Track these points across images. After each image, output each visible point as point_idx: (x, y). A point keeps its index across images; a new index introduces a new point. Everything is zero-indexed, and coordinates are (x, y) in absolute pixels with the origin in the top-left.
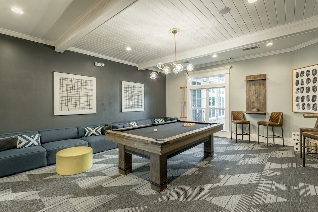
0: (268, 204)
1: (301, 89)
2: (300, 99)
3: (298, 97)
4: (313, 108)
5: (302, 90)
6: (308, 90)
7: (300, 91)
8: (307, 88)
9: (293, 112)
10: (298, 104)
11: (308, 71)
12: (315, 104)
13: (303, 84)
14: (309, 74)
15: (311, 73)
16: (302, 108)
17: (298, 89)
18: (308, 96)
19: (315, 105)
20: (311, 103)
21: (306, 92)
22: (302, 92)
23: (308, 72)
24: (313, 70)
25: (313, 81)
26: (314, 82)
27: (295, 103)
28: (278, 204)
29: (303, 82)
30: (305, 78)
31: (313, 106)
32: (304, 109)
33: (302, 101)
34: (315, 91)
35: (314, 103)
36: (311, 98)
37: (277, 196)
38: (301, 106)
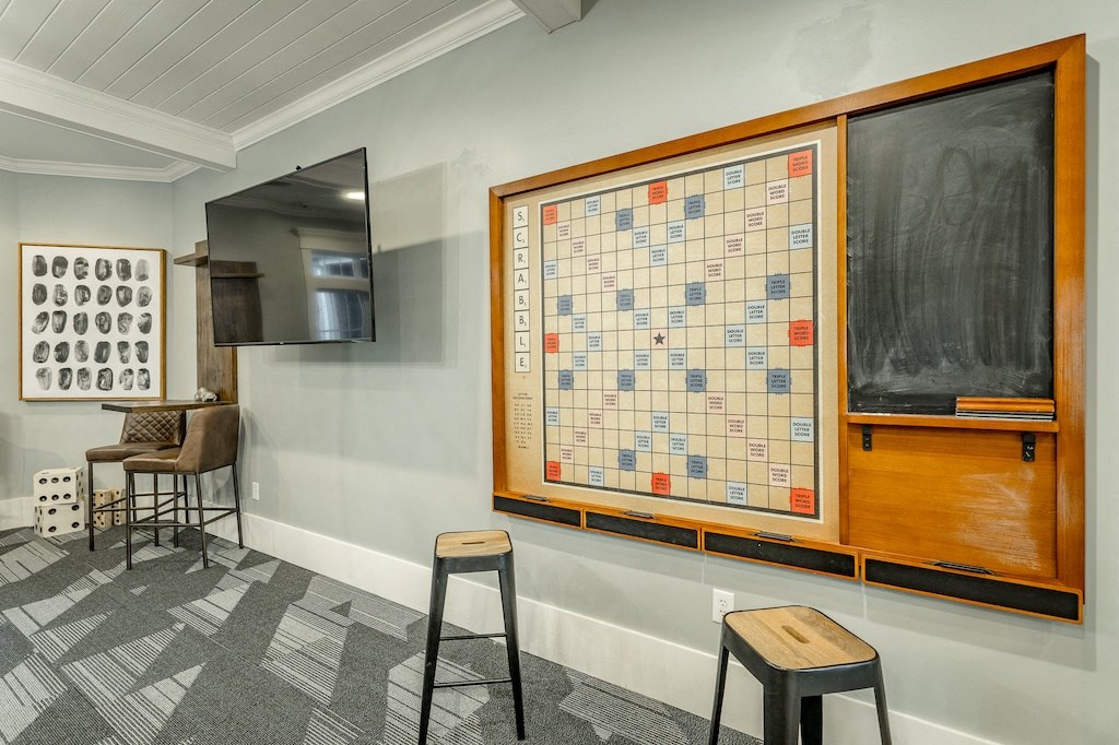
0: (176, 711)
1: (56, 318)
2: (53, 353)
3: (42, 347)
4: (100, 382)
5: (58, 320)
6: (81, 324)
7: (50, 322)
8: (77, 316)
9: (21, 398)
10: (44, 370)
11: (80, 261)
12: (105, 370)
13: (63, 303)
14: (86, 273)
15: (91, 270)
16: (61, 384)
17: (43, 317)
18: (81, 344)
19: (107, 374)
20: (94, 367)
21: (76, 329)
22: (60, 330)
23: (81, 263)
24: (99, 261)
25: (99, 296)
26: (102, 299)
27: (30, 368)
28: (194, 691)
29: (64, 294)
30: (69, 282)
31: (101, 376)
32: (67, 387)
33: (61, 359)
34: (106, 327)
35: (103, 366)
36: (91, 352)
37: (171, 677)
38: (56, 377)
